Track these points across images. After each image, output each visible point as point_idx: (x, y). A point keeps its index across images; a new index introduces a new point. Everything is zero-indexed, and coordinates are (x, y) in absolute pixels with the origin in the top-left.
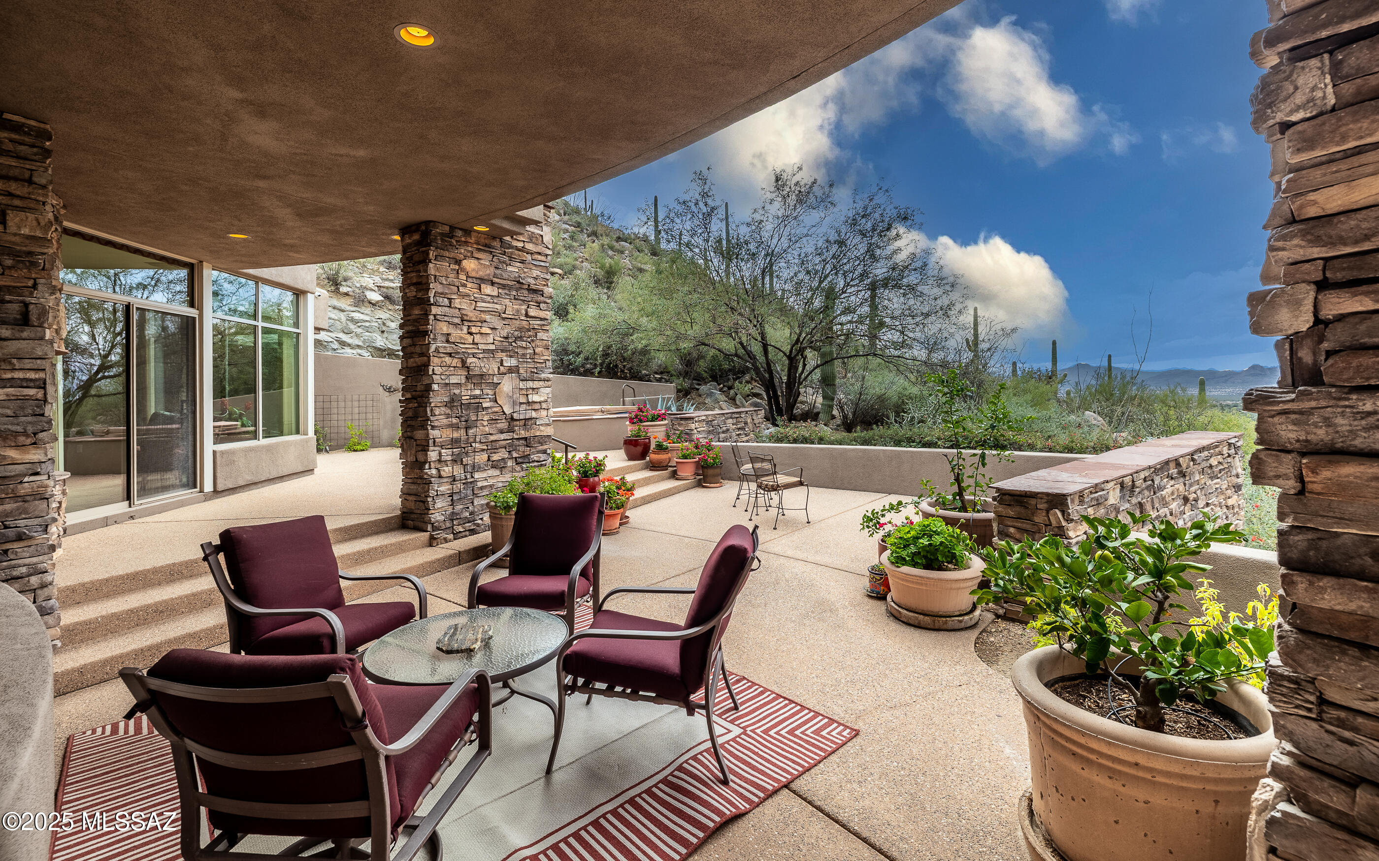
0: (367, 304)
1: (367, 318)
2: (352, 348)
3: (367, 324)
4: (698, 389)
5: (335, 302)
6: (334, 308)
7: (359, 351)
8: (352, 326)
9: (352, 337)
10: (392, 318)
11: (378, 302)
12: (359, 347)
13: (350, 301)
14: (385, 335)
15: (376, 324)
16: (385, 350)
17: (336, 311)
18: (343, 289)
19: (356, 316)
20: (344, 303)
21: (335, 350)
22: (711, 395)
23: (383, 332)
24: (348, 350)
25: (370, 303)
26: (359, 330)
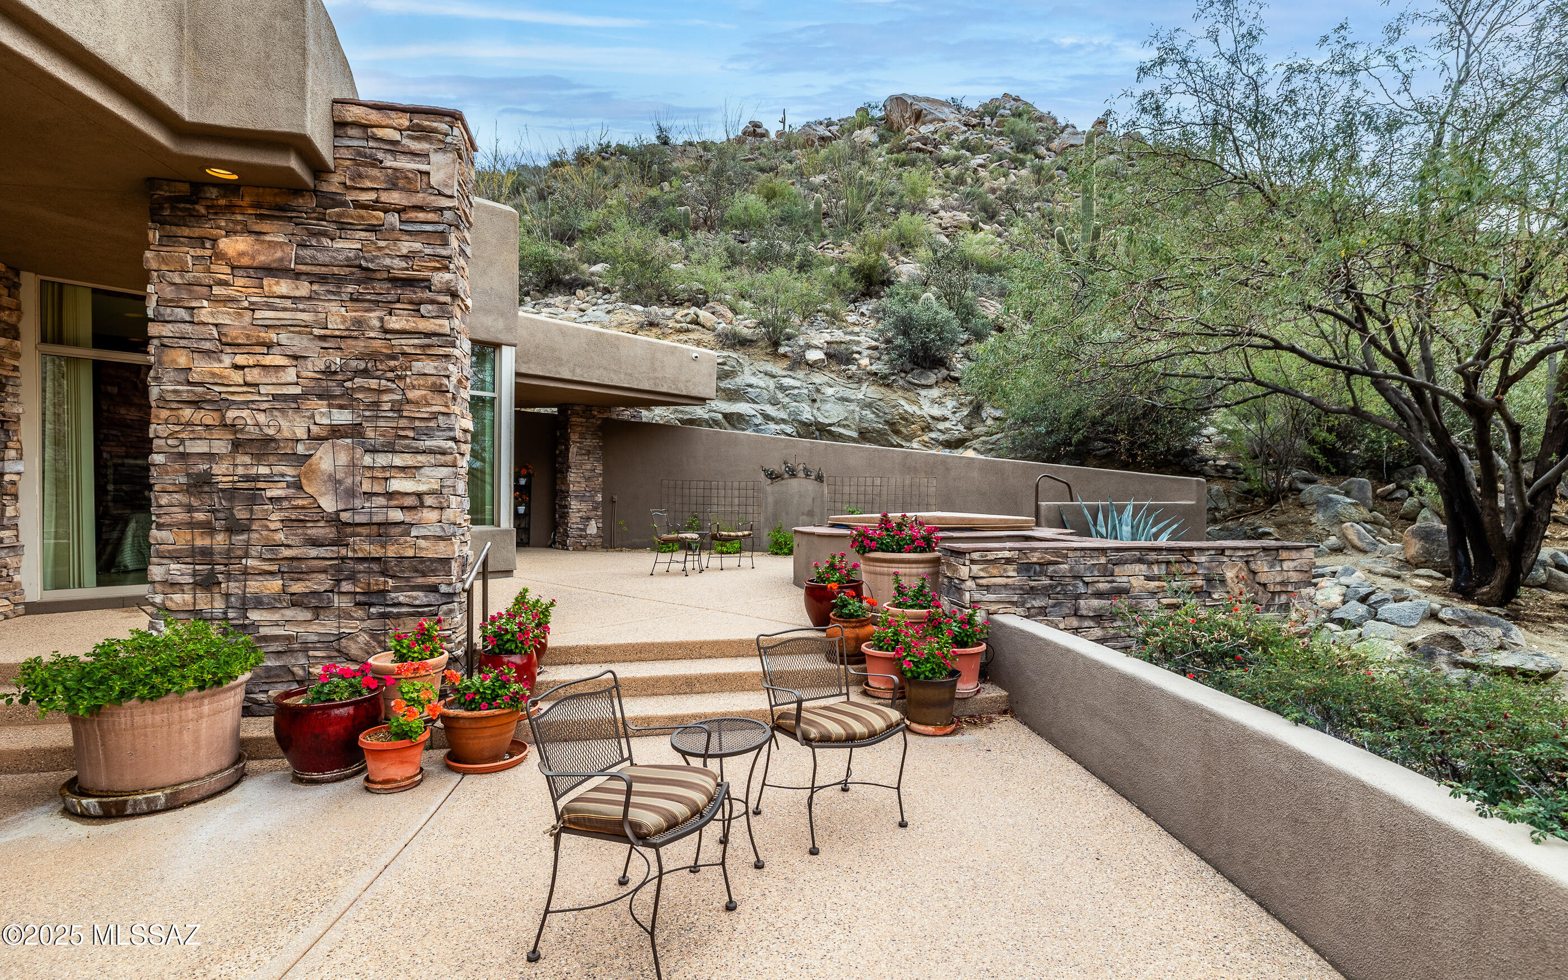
0: (803, 366)
1: (797, 384)
2: (777, 423)
3: (796, 392)
4: (1300, 491)
5: (770, 367)
6: (766, 374)
7: (783, 426)
8: (780, 395)
9: (778, 409)
10: (832, 382)
11: (816, 362)
12: (784, 421)
13: (786, 363)
14: (816, 405)
15: (806, 391)
16: (811, 425)
17: (767, 378)
18: (782, 350)
19: (787, 382)
20: (777, 368)
21: (757, 425)
22: (1326, 504)
23: (814, 401)
24: (772, 426)
25: (808, 364)
26: (787, 400)
